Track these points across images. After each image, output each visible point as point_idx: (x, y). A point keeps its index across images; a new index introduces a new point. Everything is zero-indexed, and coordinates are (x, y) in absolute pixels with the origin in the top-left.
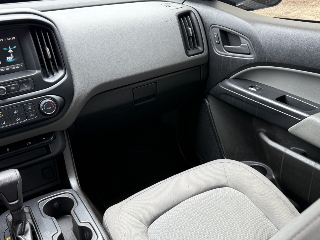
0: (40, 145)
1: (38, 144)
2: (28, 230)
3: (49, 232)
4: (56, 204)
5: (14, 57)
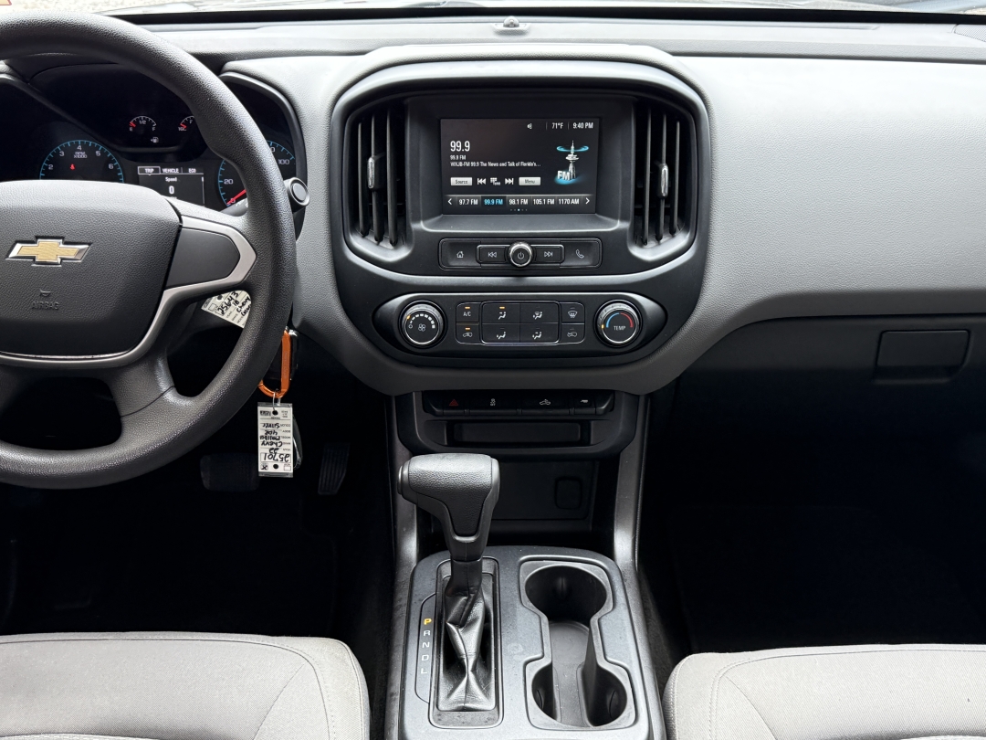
0: (569, 415)
1: (566, 411)
2: (474, 621)
3: (521, 649)
4: (561, 583)
5: (577, 173)
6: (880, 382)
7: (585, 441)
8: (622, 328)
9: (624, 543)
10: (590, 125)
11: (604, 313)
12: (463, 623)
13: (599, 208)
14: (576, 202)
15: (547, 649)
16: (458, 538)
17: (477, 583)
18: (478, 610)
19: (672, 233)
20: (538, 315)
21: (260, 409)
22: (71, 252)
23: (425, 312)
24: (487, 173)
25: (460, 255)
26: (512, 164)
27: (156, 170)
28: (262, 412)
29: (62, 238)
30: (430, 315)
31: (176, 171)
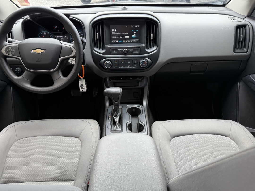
0: (135, 81)
1: (135, 80)
2: (118, 116)
3: (126, 120)
4: (134, 110)
5: (136, 35)
6: (191, 74)
7: (138, 86)
8: (144, 64)
9: (145, 103)
10: (138, 26)
11: (141, 62)
12: (116, 116)
13: (140, 42)
14: (136, 41)
15: (131, 120)
16: (115, 102)
17: (118, 110)
18: (119, 114)
19: (153, 47)
20: (129, 62)
21: (79, 80)
22: (42, 51)
23: (108, 62)
24: (119, 36)
25: (115, 51)
26: (124, 34)
27: (59, 37)
28: (80, 81)
29: (41, 48)
30: (109, 62)
31: (62, 37)
